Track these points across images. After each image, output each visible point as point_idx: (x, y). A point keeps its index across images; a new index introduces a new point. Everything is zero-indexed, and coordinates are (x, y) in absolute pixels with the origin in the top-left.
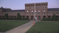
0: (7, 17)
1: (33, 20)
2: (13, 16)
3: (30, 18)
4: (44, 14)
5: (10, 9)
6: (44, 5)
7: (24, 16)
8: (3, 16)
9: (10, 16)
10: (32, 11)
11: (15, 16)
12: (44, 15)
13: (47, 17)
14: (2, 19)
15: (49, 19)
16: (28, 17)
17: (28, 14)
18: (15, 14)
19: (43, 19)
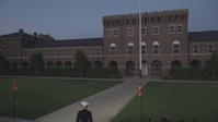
0: (38, 67)
2: (59, 63)
4: (176, 51)
6: (173, 19)
8: (26, 64)
9: (50, 63)
10: (131, 44)
11: (68, 63)
14: (23, 74)
15: (195, 70)
18: (69, 55)
19: (171, 72)
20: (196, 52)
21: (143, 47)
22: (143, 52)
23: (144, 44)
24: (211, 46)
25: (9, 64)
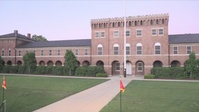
0: (31, 65)
1: (118, 73)
2: (50, 62)
3: (107, 67)
4: (158, 52)
5: (40, 37)
7: (87, 62)
8: (20, 62)
9: (41, 62)
10: (116, 45)
11: (59, 62)
12: (155, 57)
13: (166, 65)
14: (17, 72)
15: (175, 70)
16: (100, 63)
17: (100, 53)
18: (59, 55)
19: (153, 71)
20: (176, 53)
21: (128, 48)
22: (128, 53)
23: (128, 45)
24: (189, 48)
25: (4, 63)
